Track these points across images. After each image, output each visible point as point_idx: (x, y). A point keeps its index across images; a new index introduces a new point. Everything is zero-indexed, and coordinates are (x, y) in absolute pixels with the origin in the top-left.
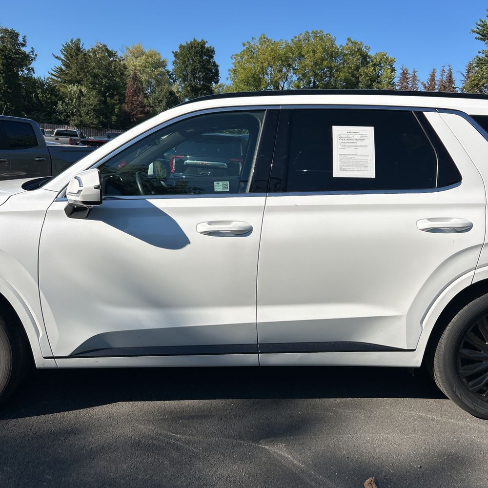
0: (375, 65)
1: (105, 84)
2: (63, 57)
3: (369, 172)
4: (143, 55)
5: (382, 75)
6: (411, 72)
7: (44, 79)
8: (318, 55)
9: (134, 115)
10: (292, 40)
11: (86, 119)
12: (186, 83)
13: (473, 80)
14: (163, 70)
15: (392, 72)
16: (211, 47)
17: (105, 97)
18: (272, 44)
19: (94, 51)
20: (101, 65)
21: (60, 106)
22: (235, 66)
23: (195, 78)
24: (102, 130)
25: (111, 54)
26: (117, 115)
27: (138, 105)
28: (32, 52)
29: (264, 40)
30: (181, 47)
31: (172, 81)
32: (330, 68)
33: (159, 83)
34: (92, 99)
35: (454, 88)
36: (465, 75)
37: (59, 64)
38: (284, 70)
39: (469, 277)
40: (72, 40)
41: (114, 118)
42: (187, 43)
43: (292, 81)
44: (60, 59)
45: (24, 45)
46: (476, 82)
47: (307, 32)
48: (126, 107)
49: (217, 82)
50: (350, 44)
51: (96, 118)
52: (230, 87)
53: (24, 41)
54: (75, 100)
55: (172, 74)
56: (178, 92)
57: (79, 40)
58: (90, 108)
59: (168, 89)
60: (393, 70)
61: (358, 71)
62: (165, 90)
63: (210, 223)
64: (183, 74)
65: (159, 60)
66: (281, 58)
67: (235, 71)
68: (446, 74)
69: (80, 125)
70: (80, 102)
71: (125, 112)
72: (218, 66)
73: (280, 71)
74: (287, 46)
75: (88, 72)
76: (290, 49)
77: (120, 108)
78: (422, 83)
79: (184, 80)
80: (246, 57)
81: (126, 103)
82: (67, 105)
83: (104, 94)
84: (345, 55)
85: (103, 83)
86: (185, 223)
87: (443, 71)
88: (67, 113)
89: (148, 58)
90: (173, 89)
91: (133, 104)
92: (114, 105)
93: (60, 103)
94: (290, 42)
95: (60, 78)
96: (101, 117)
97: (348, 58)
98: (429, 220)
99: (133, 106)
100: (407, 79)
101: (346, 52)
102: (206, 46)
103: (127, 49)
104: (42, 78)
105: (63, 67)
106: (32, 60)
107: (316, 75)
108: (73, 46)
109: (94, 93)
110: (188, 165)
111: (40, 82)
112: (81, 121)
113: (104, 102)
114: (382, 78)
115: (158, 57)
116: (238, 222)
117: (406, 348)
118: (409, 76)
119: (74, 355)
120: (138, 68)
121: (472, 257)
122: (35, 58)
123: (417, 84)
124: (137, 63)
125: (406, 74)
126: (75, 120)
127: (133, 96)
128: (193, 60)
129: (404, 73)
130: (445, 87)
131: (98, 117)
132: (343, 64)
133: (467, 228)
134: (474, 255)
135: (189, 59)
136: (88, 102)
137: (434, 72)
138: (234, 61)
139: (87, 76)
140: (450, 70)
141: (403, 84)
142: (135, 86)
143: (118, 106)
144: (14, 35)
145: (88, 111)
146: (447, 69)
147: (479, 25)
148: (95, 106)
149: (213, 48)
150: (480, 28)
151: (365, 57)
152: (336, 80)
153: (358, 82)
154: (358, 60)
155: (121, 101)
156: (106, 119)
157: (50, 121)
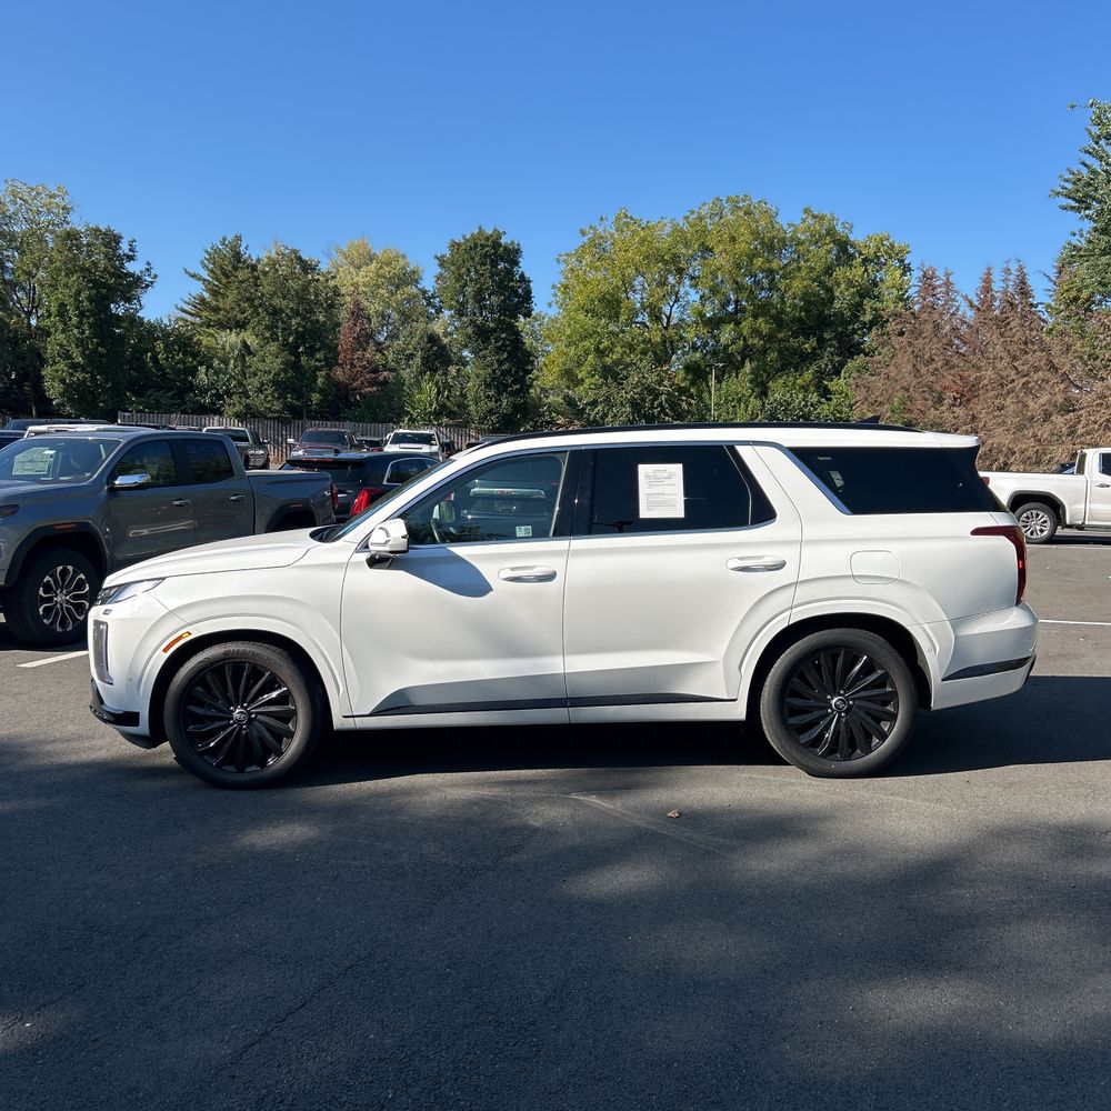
0: (866, 261)
1: (297, 329)
2: (205, 274)
3: (678, 512)
4: (371, 260)
5: (882, 280)
6: (940, 273)
7: (170, 321)
8: (742, 247)
9: (355, 389)
10: (686, 218)
11: (258, 401)
12: (464, 319)
13: (1067, 291)
14: (415, 290)
15: (904, 274)
16: (512, 243)
17: (298, 356)
18: (643, 229)
19: (273, 264)
20: (288, 290)
21: (202, 376)
22: (566, 278)
23: (482, 308)
24: (290, 423)
25: (307, 267)
26: (321, 391)
27: (365, 368)
28: (148, 270)
29: (624, 222)
30: (455, 246)
31: (433, 311)
32: (770, 272)
33: (406, 318)
34: (271, 360)
35: (1032, 305)
36: (1054, 279)
37: (198, 289)
38: (671, 280)
39: (785, 618)
40: (224, 239)
41: (316, 397)
42: (464, 237)
43: (688, 302)
44: (199, 279)
45: (131, 258)
46: (1073, 294)
47: (718, 199)
48: (339, 374)
49: (528, 314)
50: (810, 221)
51: (279, 398)
52: (555, 320)
53: (130, 250)
54: (232, 362)
55: (433, 297)
56: (446, 334)
57: (238, 238)
58: (266, 378)
59: (425, 330)
60: (906, 269)
61: (831, 275)
62: (419, 332)
63: (512, 569)
64: (457, 301)
65: (404, 268)
66: (663, 257)
67: (566, 287)
68: (1012, 277)
69: (246, 414)
70: (243, 366)
71: (338, 384)
72: (530, 281)
73: (662, 283)
74: (676, 229)
75: (261, 305)
76: (680, 237)
77: (328, 377)
78: (966, 298)
79: (460, 313)
80: (588, 258)
81: (341, 365)
82: (217, 373)
83: (293, 350)
84: (800, 243)
85: (291, 326)
86: (487, 571)
87: (1007, 271)
88: (218, 390)
89: (381, 267)
90: (435, 327)
91: (353, 366)
92: (314, 372)
93: (202, 369)
94: (681, 222)
95: (201, 317)
96: (289, 396)
97: (808, 251)
98: (740, 559)
99: (355, 370)
100: (934, 289)
101: (803, 238)
102: (503, 241)
103: (339, 251)
104: (166, 321)
105: (206, 295)
106: (147, 286)
107: (739, 288)
108: (227, 252)
109: (273, 347)
110: (478, 496)
111: (161, 328)
112: (248, 407)
113: (296, 365)
114: (883, 287)
115: (402, 263)
116: (542, 567)
117: (726, 698)
118: (937, 283)
119: (376, 713)
120: (362, 289)
121: (786, 595)
122: (152, 282)
123: (954, 300)
124: (360, 279)
125: (931, 279)
126: (234, 405)
127: (354, 350)
128: (476, 272)
129: (927, 278)
130: (1011, 304)
131: (282, 396)
132: (797, 261)
133: (780, 566)
134: (788, 593)
135: (469, 270)
136: (260, 366)
137: (989, 274)
138: (563, 267)
139: (258, 314)
140: (1021, 269)
141: (924, 299)
142: (358, 329)
143: (323, 373)
144: (112, 240)
145: (262, 384)
146: (1014, 267)
147: (1067, 181)
148: (277, 374)
149: (518, 245)
150: (1070, 186)
151: (843, 246)
152: (782, 298)
153: (832, 299)
154: (829, 252)
155: (331, 362)
156: (297, 400)
157: (182, 408)
